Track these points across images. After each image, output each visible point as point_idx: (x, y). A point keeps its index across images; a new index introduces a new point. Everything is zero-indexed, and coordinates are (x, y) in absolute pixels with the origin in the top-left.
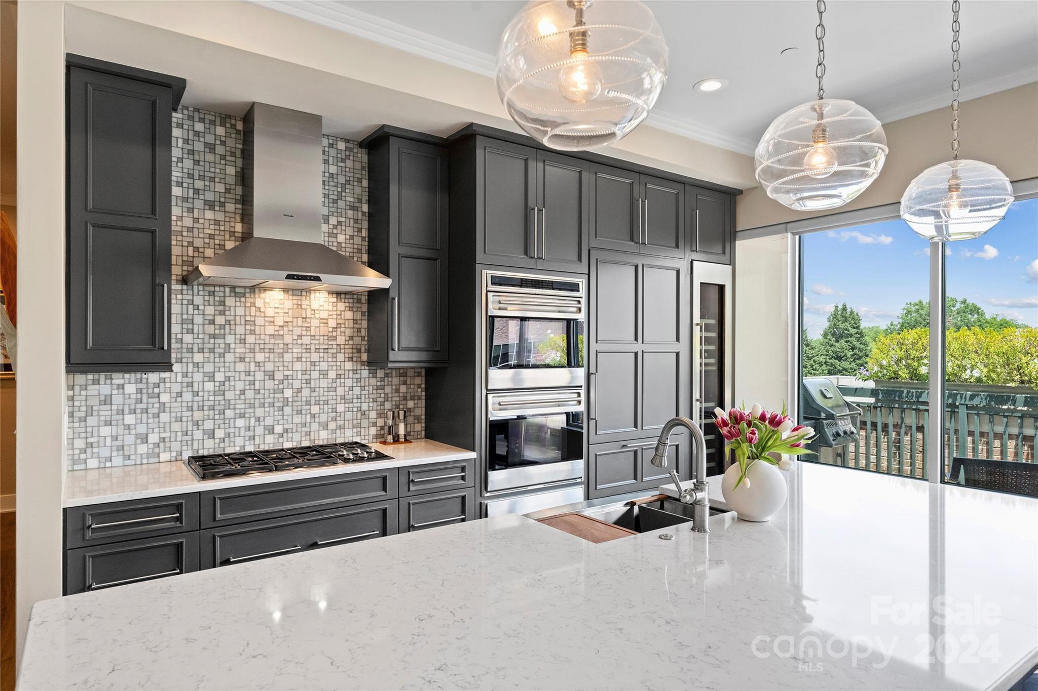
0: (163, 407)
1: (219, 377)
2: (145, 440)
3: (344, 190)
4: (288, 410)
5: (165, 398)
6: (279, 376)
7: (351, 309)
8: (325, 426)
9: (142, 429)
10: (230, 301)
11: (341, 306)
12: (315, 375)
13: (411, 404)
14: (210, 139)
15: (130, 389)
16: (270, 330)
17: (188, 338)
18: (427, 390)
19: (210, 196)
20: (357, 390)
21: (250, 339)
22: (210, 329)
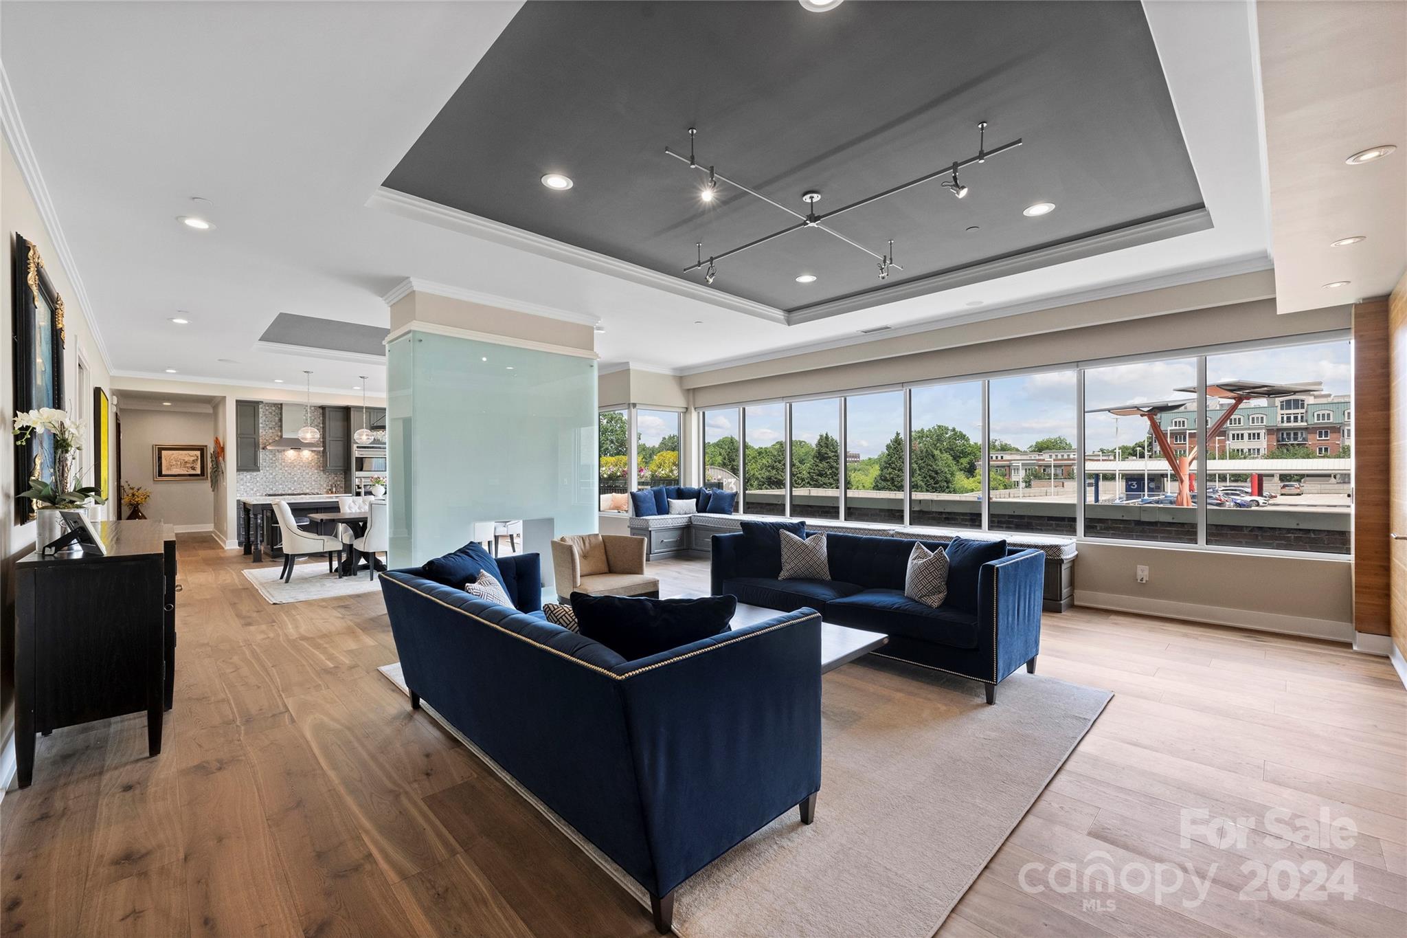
0: (257, 481)
1: (274, 474)
2: (252, 490)
3: (314, 420)
4: (295, 483)
5: (258, 479)
6: (292, 474)
7: (317, 455)
8: (308, 488)
9: (252, 487)
10: (277, 454)
11: (313, 454)
12: (304, 473)
13: (339, 483)
14: (270, 411)
15: (248, 477)
16: (289, 461)
17: (265, 464)
18: (345, 478)
19: (271, 426)
20: (319, 478)
21: (283, 464)
22: (271, 461)
